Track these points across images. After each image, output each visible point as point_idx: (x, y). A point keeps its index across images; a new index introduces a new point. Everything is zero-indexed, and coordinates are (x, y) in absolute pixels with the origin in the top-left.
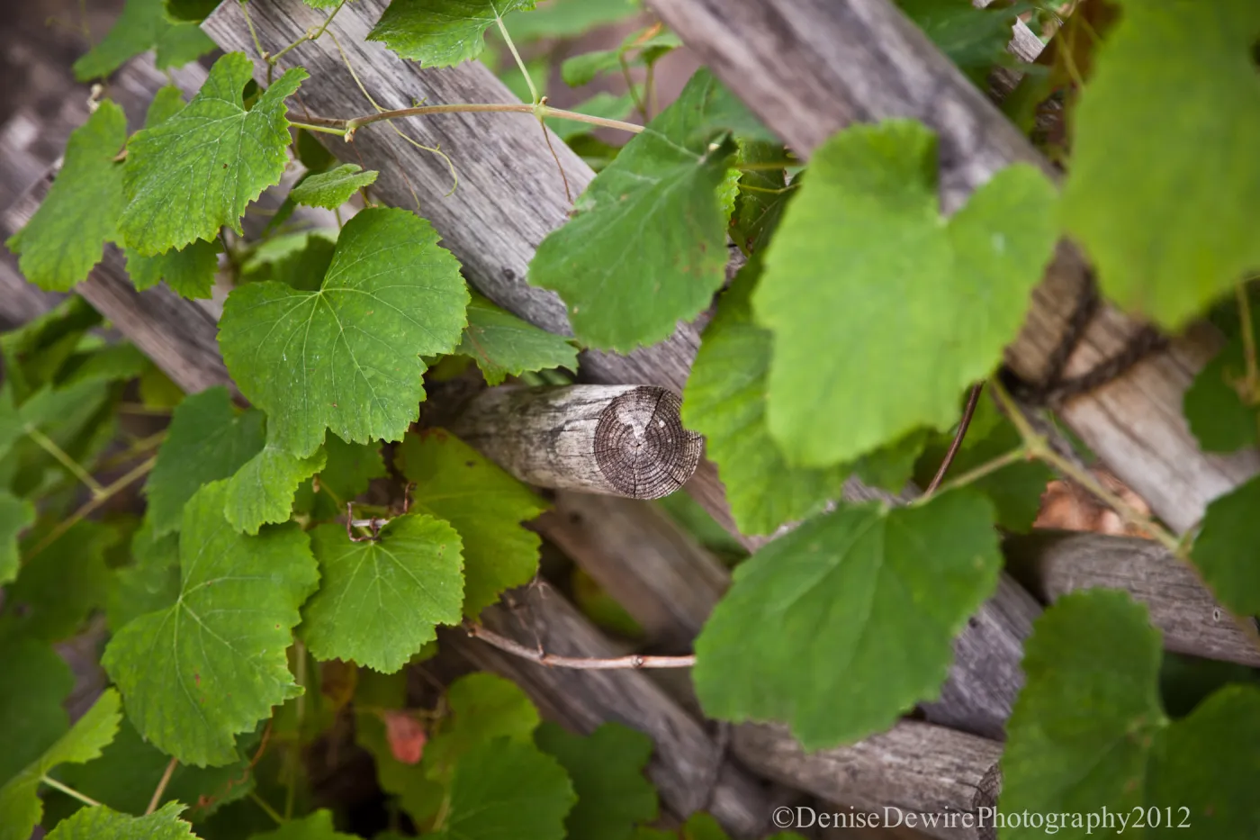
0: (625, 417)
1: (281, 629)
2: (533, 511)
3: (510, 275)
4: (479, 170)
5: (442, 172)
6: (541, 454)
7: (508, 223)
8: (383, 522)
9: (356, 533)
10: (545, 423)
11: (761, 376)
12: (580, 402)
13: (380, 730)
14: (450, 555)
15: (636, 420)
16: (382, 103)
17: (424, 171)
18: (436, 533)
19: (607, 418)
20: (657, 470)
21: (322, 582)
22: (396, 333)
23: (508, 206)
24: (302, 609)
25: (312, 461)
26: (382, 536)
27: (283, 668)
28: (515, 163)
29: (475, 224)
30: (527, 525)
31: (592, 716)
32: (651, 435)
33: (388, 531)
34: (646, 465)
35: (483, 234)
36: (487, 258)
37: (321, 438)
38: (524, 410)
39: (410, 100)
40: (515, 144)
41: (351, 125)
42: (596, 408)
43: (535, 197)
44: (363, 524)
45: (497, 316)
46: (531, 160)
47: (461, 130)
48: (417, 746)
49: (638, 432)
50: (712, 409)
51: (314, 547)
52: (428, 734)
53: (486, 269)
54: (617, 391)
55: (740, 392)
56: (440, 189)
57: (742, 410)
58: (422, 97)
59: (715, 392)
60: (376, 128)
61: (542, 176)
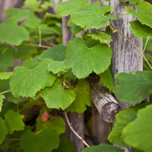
0: (112, 106)
1: (40, 87)
2: (89, 105)
3: (117, 71)
4: (127, 53)
5: (122, 49)
6: (97, 99)
7: (124, 64)
8: (67, 87)
9: (62, 85)
10: (101, 95)
11: (132, 120)
12: (108, 97)
13: (43, 112)
14: (71, 100)
15: (113, 108)
16: (123, 32)
17: (120, 46)
18: (72, 95)
19: (109, 103)
20: (109, 117)
21: (51, 87)
22: (93, 64)
23: (126, 62)
24: (45, 87)
25: (66, 70)
26: (65, 88)
27: (35, 93)
28: (133, 57)
29: (120, 59)
30: (87, 106)
31: (72, 139)
32: (113, 112)
33: (67, 88)
34: (108, 115)
35: (119, 62)
36: (116, 66)
37: (70, 68)
38: (101, 91)
39: (127, 35)
40: (135, 55)
41: (116, 31)
42: (109, 100)
43: (131, 64)
44: (65, 84)
45: (110, 75)
46: (136, 59)
47: (130, 46)
48: (46, 119)
49: (112, 109)
50: (121, 118)
51: (55, 81)
52: (48, 119)
53: (115, 67)
54: (115, 101)
55: (127, 119)
56: (119, 51)
57: (125, 122)
58: (130, 36)
59: (124, 116)
60: (119, 34)
61: (135, 62)
